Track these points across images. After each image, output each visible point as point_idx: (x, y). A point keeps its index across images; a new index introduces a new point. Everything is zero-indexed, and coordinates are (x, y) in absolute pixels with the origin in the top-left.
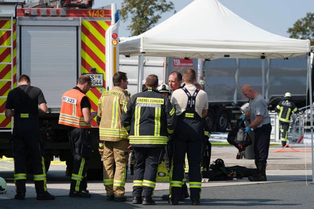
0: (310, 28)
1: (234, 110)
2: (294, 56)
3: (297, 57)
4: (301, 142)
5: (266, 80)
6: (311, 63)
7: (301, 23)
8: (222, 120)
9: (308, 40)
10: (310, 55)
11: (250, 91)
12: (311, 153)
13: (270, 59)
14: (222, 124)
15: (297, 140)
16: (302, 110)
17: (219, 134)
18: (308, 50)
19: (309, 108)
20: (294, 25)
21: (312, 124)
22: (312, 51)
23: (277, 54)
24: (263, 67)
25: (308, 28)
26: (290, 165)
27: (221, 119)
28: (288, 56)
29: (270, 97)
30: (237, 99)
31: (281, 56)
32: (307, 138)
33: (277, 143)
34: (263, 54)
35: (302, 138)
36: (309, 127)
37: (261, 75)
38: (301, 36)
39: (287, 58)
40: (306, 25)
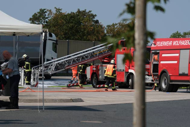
0: (42, 18)
2: (33, 34)
3: (35, 35)
4: (37, 86)
5: (16, 48)
6: (43, 39)
7: (37, 15)
9: (41, 25)
10: (42, 33)
11: (7, 55)
12: (42, 93)
13: (19, 36)
15: (34, 85)
16: (37, 67)
18: (41, 31)
19: (41, 66)
20: (32, 16)
21: (43, 75)
22: (43, 32)
23: (23, 33)
24: (14, 40)
25: (41, 18)
26: (30, 100)
28: (29, 34)
29: (18, 59)
31: (25, 34)
33: (22, 87)
34: (14, 33)
35: (37, 84)
36: (41, 77)
37: (13, 46)
38: (37, 23)
39: (29, 36)
40: (40, 16)
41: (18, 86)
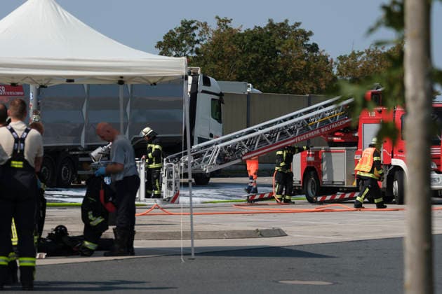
0: (187, 41)
1: (81, 157)
2: (166, 80)
3: (170, 81)
4: (176, 201)
5: (125, 114)
6: (189, 90)
7: (173, 34)
8: (65, 171)
9: (184, 58)
10: (186, 78)
12: (189, 216)
13: (132, 85)
14: (65, 176)
15: (169, 198)
16: (177, 156)
17: (61, 191)
18: (184, 72)
19: (186, 154)
20: (164, 38)
21: (190, 175)
22: (190, 74)
23: (141, 77)
24: (121, 96)
25: (184, 42)
26: (160, 234)
27: (63, 169)
28: (156, 80)
29: (132, 138)
30: (86, 141)
31: (147, 80)
32: (184, 195)
33: (142, 203)
34: (122, 77)
35: (177, 195)
36: (186, 180)
37: (118, 108)
38: (174, 53)
39: (155, 84)
40: (182, 37)
41: (134, 201)
